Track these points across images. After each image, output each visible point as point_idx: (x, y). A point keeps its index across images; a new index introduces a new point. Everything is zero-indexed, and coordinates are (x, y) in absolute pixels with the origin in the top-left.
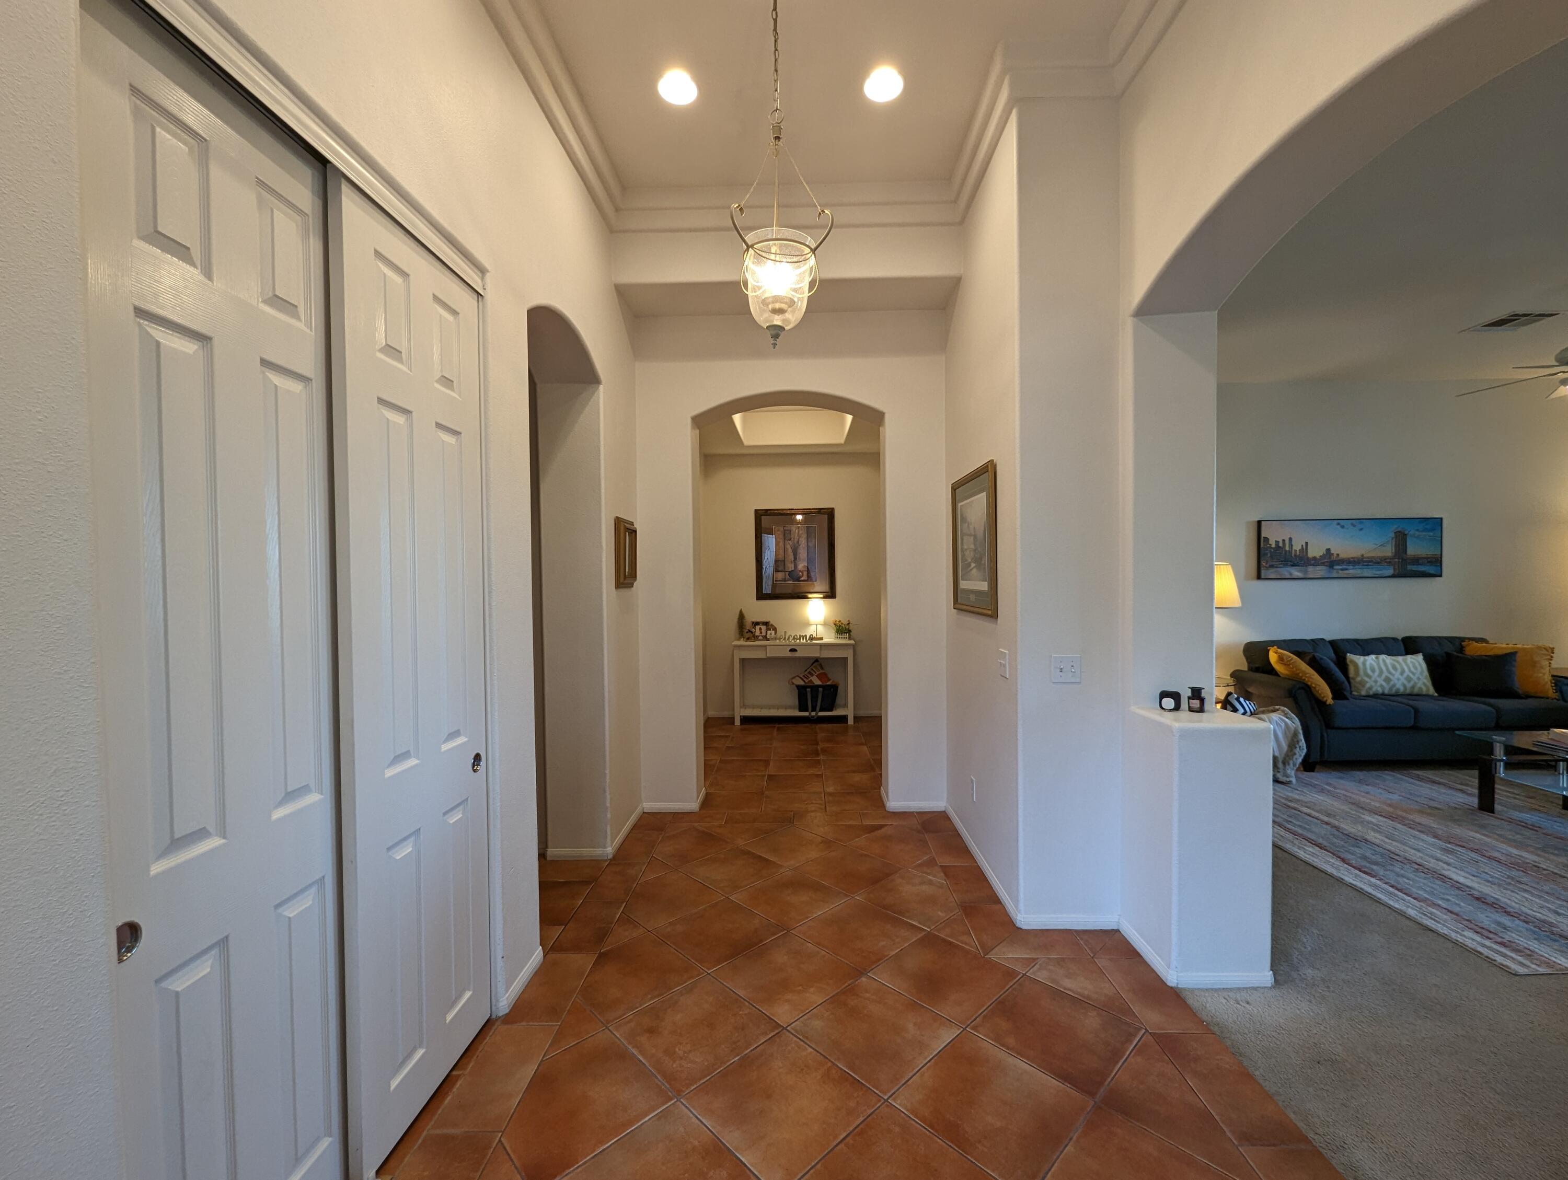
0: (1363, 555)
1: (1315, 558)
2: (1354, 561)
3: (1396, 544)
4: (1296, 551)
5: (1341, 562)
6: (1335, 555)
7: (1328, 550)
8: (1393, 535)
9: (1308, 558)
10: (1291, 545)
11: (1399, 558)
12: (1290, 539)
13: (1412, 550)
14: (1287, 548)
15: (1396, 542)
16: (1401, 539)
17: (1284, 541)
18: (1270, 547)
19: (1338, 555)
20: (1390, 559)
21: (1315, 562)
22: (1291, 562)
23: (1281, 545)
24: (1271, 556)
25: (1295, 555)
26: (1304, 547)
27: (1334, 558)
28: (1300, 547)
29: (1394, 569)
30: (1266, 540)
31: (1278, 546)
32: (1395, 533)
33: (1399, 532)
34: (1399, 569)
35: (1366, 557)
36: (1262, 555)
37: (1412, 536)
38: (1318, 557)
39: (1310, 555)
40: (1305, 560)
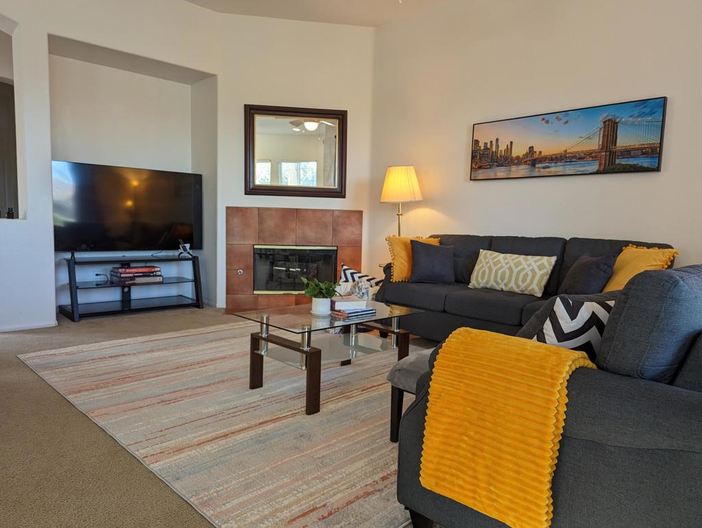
0: (566, 151)
1: (518, 157)
2: (556, 158)
3: (604, 136)
4: (501, 151)
5: (542, 159)
6: (538, 153)
7: (531, 148)
8: (601, 125)
9: (512, 159)
10: (497, 146)
11: (606, 152)
12: (497, 140)
13: (625, 139)
14: (494, 149)
15: (604, 132)
16: (611, 128)
17: (491, 142)
18: (480, 150)
19: (540, 152)
20: (596, 153)
21: (519, 161)
22: (496, 162)
23: (489, 146)
24: (480, 158)
25: (501, 156)
26: (509, 146)
27: (536, 156)
28: (505, 147)
29: (600, 165)
30: (477, 142)
31: (486, 148)
32: (604, 122)
33: (609, 120)
34: (605, 163)
35: (569, 153)
36: (473, 157)
37: (625, 123)
38: (521, 156)
39: (514, 154)
40: (509, 160)
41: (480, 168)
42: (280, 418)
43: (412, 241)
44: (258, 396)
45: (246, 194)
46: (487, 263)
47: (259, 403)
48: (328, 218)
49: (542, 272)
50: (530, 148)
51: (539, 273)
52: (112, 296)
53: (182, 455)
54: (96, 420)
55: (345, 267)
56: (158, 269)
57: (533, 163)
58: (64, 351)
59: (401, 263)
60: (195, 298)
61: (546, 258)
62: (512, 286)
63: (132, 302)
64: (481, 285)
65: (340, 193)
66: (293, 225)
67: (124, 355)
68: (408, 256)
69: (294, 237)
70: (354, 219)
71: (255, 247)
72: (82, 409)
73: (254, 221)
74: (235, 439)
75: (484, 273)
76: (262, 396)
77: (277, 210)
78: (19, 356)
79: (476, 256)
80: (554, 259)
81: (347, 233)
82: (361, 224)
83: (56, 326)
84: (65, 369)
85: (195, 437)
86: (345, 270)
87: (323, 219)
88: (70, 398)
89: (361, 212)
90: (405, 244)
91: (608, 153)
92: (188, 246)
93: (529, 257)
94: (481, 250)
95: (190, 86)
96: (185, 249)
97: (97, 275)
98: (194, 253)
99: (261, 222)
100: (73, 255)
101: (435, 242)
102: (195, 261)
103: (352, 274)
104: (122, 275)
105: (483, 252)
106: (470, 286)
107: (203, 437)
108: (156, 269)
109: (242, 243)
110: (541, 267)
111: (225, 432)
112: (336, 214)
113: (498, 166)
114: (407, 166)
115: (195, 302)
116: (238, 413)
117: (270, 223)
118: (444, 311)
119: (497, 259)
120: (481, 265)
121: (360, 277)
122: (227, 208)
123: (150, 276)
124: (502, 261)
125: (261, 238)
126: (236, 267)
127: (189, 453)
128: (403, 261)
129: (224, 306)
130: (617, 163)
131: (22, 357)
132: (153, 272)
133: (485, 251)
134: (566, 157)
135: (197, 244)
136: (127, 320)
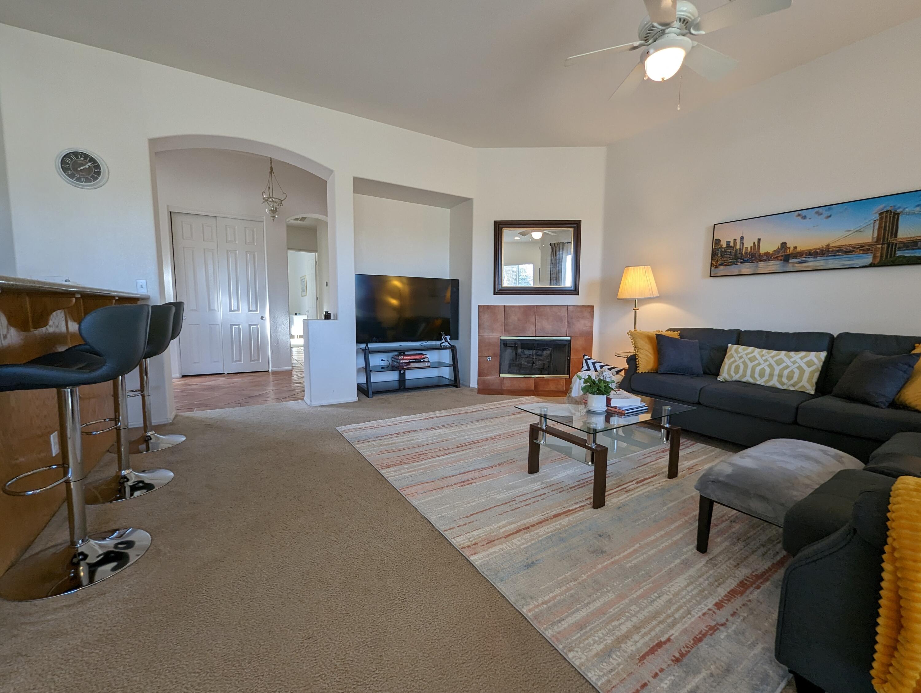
0: (828, 245)
1: (767, 254)
2: (816, 253)
3: (880, 227)
4: (747, 248)
5: (797, 254)
6: (792, 248)
7: (784, 244)
8: (877, 216)
9: (760, 255)
10: (742, 244)
11: (883, 244)
12: (742, 238)
14: (738, 247)
15: (880, 224)
16: (889, 220)
17: (735, 240)
18: (721, 248)
19: (796, 248)
20: (869, 245)
21: (768, 257)
22: (740, 259)
23: (732, 245)
24: (721, 256)
25: (746, 253)
26: (756, 243)
27: (790, 251)
28: (752, 245)
29: (875, 257)
30: (718, 241)
31: (728, 245)
32: (880, 214)
33: (887, 212)
34: (881, 257)
35: (833, 247)
36: (714, 255)
37: (908, 214)
38: (771, 252)
39: (762, 250)
40: (757, 256)
41: (721, 265)
42: (569, 511)
43: (657, 336)
44: (540, 483)
45: (494, 294)
46: (741, 357)
47: (542, 492)
48: (564, 313)
49: (811, 369)
50: (782, 244)
51: (808, 370)
52: (393, 376)
53: (496, 549)
54: (409, 498)
55: (586, 357)
56: (426, 356)
57: (786, 259)
58: (368, 426)
59: (647, 355)
60: (453, 379)
61: (813, 354)
62: (774, 382)
63: (406, 381)
64: (734, 379)
65: (575, 291)
66: (533, 319)
67: (413, 431)
68: (653, 349)
69: (534, 329)
70: (586, 314)
71: (502, 338)
72: (396, 485)
73: (501, 316)
74: (537, 534)
75: (737, 368)
76: (542, 483)
77: (520, 307)
78: (337, 428)
79: (724, 351)
80: (823, 355)
81: (580, 326)
82: (593, 317)
83: (356, 402)
84: (373, 443)
85: (500, 528)
86: (586, 360)
87: (559, 313)
88: (382, 472)
89: (593, 307)
90: (649, 338)
91: (885, 246)
92: (448, 337)
93: (792, 353)
94: (730, 345)
95: (449, 210)
96: (446, 341)
97: (382, 360)
98: (453, 343)
99: (506, 318)
100: (367, 345)
101: (675, 335)
102: (453, 349)
103: (594, 363)
104: (402, 361)
105: (732, 348)
106: (720, 378)
107: (507, 528)
108: (425, 356)
109: (491, 334)
110: (809, 364)
111: (524, 524)
112: (571, 309)
113: (742, 263)
114: (645, 265)
115: (453, 383)
116: (529, 502)
117: (514, 318)
118: (699, 403)
119: (753, 355)
120: (732, 360)
121: (601, 367)
122: (479, 306)
123: (420, 362)
124: (758, 356)
125: (506, 331)
126: (486, 354)
127: (501, 546)
128: (650, 355)
129: (476, 386)
130: (897, 255)
131: (340, 429)
132: (423, 359)
133: (736, 346)
134: (829, 251)
135: (455, 337)
136: (406, 397)
